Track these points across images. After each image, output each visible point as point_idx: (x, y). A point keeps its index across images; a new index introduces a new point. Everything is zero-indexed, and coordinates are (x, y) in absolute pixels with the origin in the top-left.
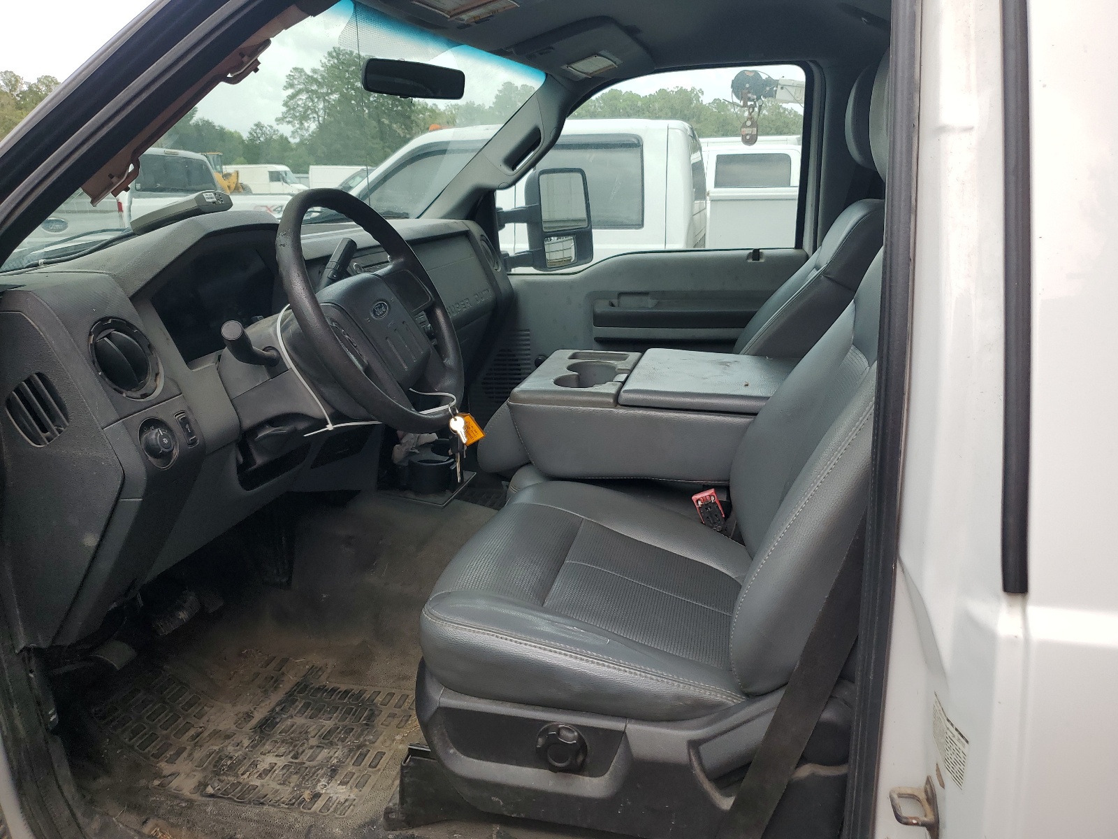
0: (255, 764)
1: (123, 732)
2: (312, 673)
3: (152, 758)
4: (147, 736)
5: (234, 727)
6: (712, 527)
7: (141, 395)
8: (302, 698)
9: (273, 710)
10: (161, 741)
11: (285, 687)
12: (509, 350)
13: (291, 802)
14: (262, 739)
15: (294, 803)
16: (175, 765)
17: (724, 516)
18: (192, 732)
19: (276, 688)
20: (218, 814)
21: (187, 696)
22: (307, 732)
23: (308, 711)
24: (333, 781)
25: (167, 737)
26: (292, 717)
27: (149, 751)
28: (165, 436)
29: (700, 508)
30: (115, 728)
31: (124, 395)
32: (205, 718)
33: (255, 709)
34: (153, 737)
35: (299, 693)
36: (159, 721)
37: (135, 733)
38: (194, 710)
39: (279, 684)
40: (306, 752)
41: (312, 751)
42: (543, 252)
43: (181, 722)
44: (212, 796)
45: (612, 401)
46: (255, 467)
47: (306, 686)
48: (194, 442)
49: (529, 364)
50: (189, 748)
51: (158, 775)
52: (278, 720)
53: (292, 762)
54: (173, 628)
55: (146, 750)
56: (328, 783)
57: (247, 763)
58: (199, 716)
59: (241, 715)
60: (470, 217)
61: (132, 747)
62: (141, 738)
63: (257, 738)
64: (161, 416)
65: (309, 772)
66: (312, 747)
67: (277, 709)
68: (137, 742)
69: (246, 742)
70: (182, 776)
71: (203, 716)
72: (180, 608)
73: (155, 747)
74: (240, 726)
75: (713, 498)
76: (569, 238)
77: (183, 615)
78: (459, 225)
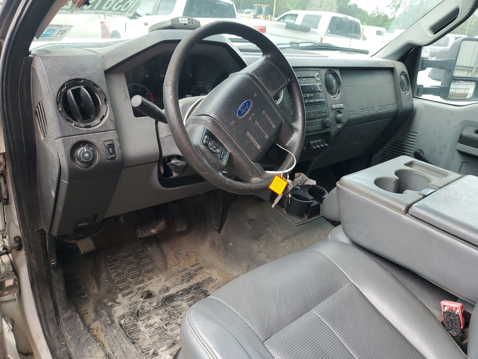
0: (149, 318)
1: (114, 272)
2: (208, 280)
3: (118, 290)
4: (123, 278)
5: (157, 293)
6: (448, 330)
7: (85, 126)
8: (193, 293)
9: (178, 292)
10: (127, 283)
11: (193, 282)
12: (401, 142)
13: (144, 351)
14: (162, 305)
15: (144, 352)
16: (124, 298)
17: (462, 328)
18: (141, 285)
19: (189, 281)
20: (115, 337)
21: (150, 267)
22: (181, 314)
23: (191, 301)
24: (169, 350)
25: (130, 283)
26: (183, 301)
27: (119, 286)
28: (87, 152)
29: (444, 312)
30: (112, 269)
31: (73, 124)
32: (151, 281)
33: (172, 287)
34: (124, 280)
35: (195, 289)
36: (132, 274)
37: (118, 275)
38: (149, 275)
39: (191, 279)
40: (172, 325)
41: (175, 325)
42: (449, 88)
43: (140, 278)
44: (121, 325)
45: (404, 208)
46: (173, 177)
47: (199, 287)
48: (114, 158)
49: (411, 153)
50: (134, 293)
51: (114, 300)
52: (175, 299)
53: (163, 327)
54: (145, 235)
55: (118, 285)
56: (166, 350)
57: (147, 315)
58: (150, 279)
59: (164, 287)
60: (400, 60)
61: (113, 281)
62: (120, 278)
63: (160, 304)
64: (93, 140)
65: (165, 337)
66: (176, 324)
67: (180, 293)
68: (117, 279)
69: (154, 304)
70: (121, 306)
71: (151, 279)
72: (154, 227)
73: (123, 285)
74: (161, 293)
75: (458, 311)
76: (473, 83)
77: (153, 231)
78: (390, 63)
